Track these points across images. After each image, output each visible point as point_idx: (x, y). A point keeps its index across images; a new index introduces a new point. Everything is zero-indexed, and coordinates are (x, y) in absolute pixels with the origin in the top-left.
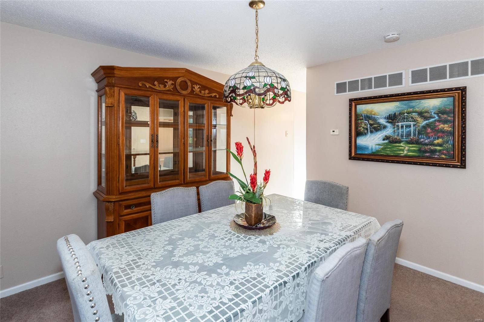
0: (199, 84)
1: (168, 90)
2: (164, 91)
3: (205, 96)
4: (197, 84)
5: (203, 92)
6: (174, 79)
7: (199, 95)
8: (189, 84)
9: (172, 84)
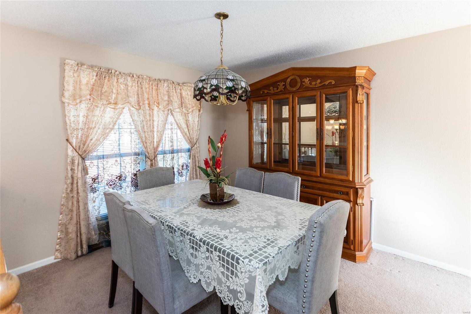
0: (308, 77)
1: (281, 91)
2: (278, 92)
3: (317, 86)
4: (306, 77)
5: (314, 83)
6: (285, 80)
7: (310, 87)
8: (299, 80)
9: (283, 85)
